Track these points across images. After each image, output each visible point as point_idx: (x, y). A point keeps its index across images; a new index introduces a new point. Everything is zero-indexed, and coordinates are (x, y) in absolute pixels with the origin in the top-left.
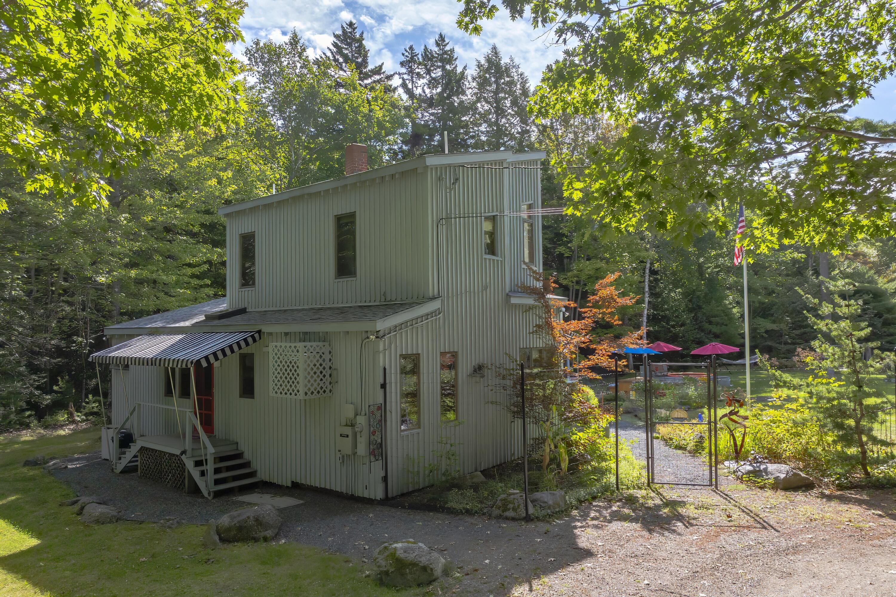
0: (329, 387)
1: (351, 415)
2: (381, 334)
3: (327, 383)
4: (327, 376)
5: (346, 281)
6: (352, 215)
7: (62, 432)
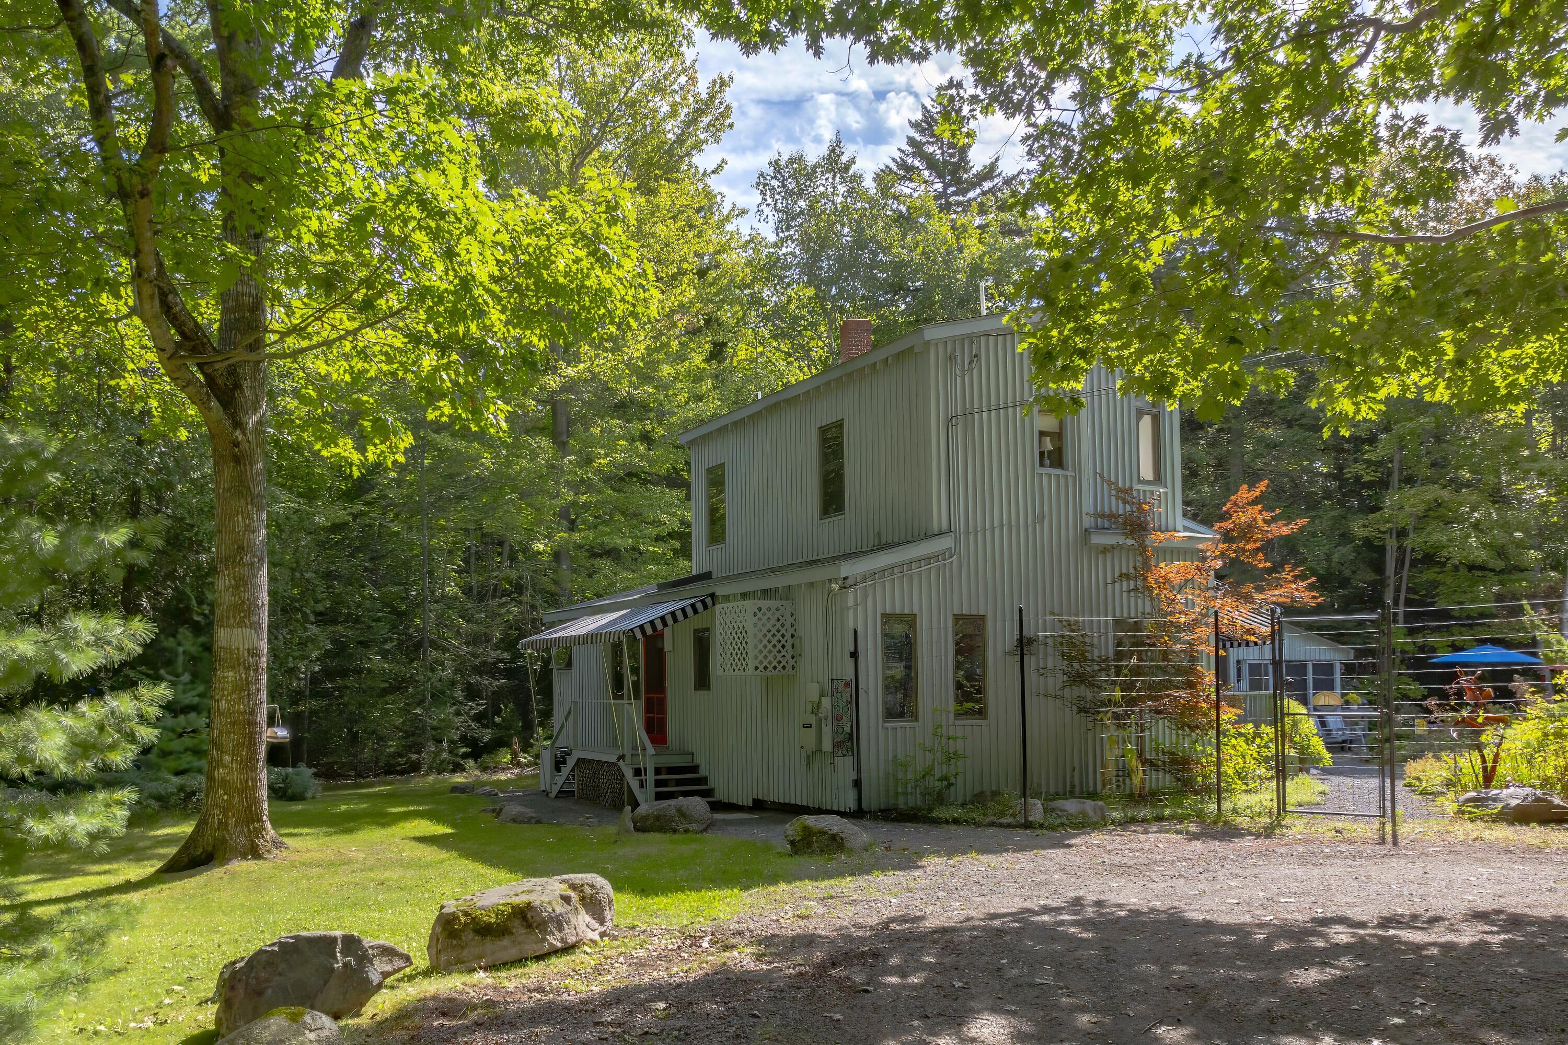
0: (792, 662)
1: (815, 698)
2: (850, 582)
3: (788, 657)
4: (788, 646)
5: (835, 520)
6: (839, 425)
7: (503, 777)
